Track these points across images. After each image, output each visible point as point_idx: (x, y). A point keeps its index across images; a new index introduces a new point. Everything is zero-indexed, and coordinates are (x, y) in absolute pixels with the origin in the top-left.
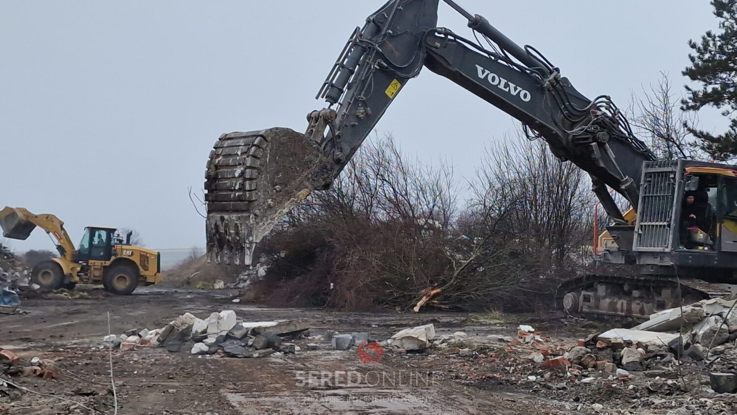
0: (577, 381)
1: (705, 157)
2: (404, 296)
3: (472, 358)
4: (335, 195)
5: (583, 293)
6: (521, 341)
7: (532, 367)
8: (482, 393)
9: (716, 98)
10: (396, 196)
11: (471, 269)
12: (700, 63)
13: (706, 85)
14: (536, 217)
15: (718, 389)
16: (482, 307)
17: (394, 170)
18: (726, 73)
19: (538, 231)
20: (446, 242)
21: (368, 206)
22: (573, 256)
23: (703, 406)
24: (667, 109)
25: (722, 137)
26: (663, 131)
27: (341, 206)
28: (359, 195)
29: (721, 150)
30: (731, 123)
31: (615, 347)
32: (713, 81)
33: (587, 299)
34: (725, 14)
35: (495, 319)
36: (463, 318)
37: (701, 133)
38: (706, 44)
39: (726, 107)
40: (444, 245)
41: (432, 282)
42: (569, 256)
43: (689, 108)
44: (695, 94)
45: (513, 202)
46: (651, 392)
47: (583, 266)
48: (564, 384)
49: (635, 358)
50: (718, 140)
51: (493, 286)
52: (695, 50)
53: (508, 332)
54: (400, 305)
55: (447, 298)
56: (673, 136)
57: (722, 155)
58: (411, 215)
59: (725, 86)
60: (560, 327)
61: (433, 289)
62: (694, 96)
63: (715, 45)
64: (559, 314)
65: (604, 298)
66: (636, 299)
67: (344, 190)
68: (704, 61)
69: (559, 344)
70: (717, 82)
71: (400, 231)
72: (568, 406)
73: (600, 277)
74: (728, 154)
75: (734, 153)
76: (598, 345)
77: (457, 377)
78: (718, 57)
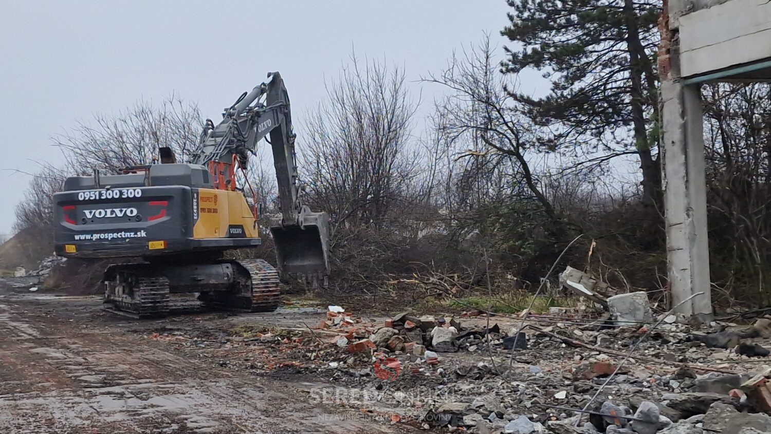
1: (526, 122)
3: (273, 345)
6: (329, 323)
9: (536, 59)
12: (519, 22)
13: (525, 45)
18: (547, 33)
24: (487, 72)
25: (543, 101)
29: (542, 114)
30: (552, 86)
31: (424, 327)
32: (532, 41)
37: (522, 97)
38: (525, 1)
39: (547, 68)
43: (508, 71)
44: (515, 56)
48: (368, 370)
49: (447, 338)
50: (539, 104)
52: (513, 8)
53: (317, 315)
56: (493, 100)
57: (544, 120)
59: (545, 46)
62: (513, 58)
63: (533, 2)
68: (523, 20)
70: (537, 42)
74: (550, 118)
75: (556, 117)
76: (406, 326)
77: (252, 367)
78: (537, 15)
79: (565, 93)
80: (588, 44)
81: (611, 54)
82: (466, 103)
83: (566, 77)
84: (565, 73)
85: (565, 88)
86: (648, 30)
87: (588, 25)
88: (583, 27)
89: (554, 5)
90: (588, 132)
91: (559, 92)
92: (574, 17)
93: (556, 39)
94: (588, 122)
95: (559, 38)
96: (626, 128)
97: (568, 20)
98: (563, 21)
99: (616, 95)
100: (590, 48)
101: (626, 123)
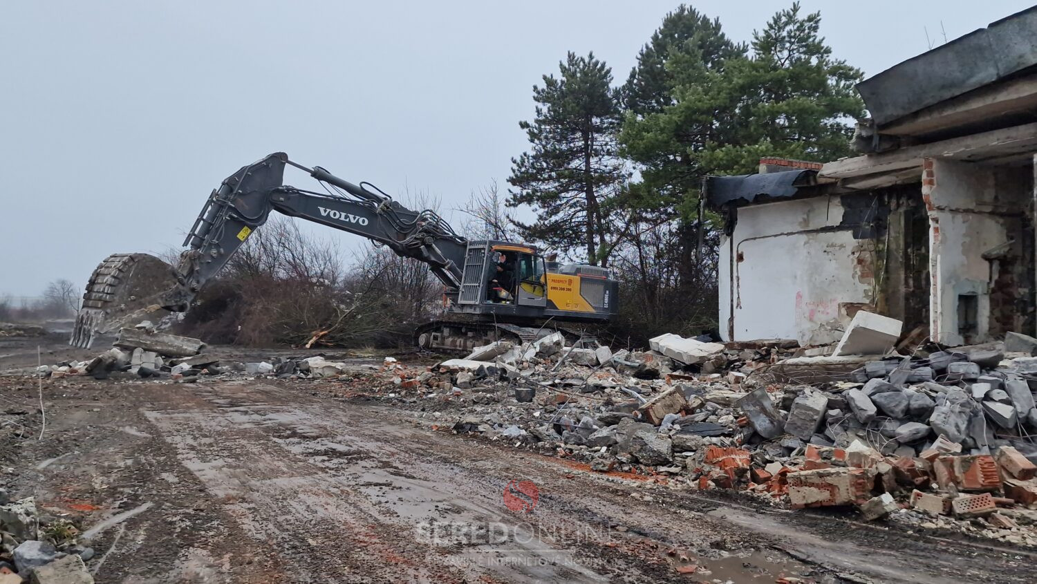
0: (424, 397)
1: (521, 240)
2: (298, 336)
3: (348, 382)
4: (244, 257)
5: (433, 334)
6: (386, 369)
7: (393, 387)
8: (354, 407)
9: (528, 199)
10: (294, 260)
11: (352, 316)
12: (519, 174)
13: (522, 190)
14: (402, 279)
15: (520, 400)
16: (358, 345)
17: (293, 239)
18: (536, 183)
19: (403, 289)
20: (334, 296)
21: (272, 267)
22: (429, 308)
23: (509, 411)
24: (495, 206)
25: (532, 226)
26: (493, 220)
27: (249, 265)
28: (264, 258)
29: (531, 236)
30: (538, 217)
31: (452, 372)
32: (526, 187)
33: (435, 338)
34: (536, 141)
35: (368, 353)
36: (344, 353)
37: (518, 223)
38: (523, 161)
39: (535, 205)
40: (331, 298)
41: (321, 326)
42: (425, 308)
43: (510, 205)
44: (515, 195)
45: (386, 268)
46: (475, 403)
47: (435, 315)
48: (415, 399)
49: (467, 379)
50: (529, 228)
51: (367, 329)
52: (515, 164)
53: (377, 363)
54: (295, 343)
55: (332, 338)
56: (500, 224)
57: (531, 240)
58: (306, 274)
59: (535, 191)
60: (416, 358)
61: (322, 330)
62: (514, 197)
63: (528, 162)
64: (415, 349)
65: (448, 337)
66: (470, 338)
67: (252, 254)
68: (522, 173)
69: (414, 370)
70: (529, 188)
71: (297, 287)
72: (416, 414)
73: (445, 322)
74: (536, 238)
75: (540, 238)
76: (441, 371)
77: (335, 396)
78: (530, 171)
79: (546, 222)
80: (562, 192)
81: (575, 200)
82: (481, 225)
83: (547, 212)
84: (546, 210)
85: (546, 219)
86: (599, 186)
87: (562, 180)
88: (559, 181)
89: (542, 165)
90: (559, 249)
91: (542, 222)
92: (553, 174)
93: (542, 187)
94: (560, 243)
95: (544, 187)
96: (583, 248)
97: (550, 176)
98: (546, 176)
99: (577, 226)
100: (563, 195)
101: (583, 244)
